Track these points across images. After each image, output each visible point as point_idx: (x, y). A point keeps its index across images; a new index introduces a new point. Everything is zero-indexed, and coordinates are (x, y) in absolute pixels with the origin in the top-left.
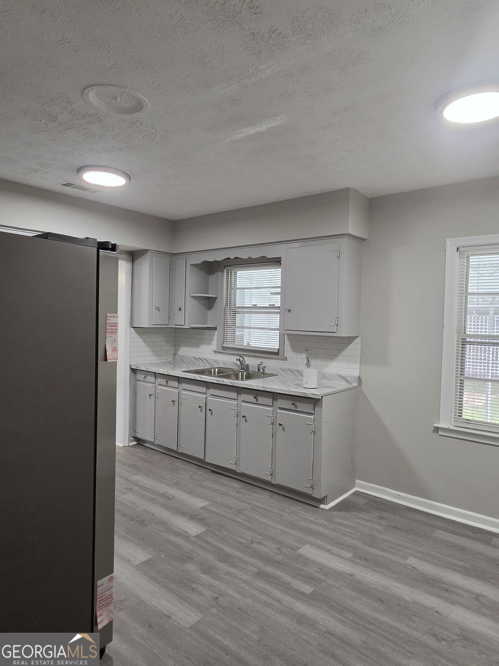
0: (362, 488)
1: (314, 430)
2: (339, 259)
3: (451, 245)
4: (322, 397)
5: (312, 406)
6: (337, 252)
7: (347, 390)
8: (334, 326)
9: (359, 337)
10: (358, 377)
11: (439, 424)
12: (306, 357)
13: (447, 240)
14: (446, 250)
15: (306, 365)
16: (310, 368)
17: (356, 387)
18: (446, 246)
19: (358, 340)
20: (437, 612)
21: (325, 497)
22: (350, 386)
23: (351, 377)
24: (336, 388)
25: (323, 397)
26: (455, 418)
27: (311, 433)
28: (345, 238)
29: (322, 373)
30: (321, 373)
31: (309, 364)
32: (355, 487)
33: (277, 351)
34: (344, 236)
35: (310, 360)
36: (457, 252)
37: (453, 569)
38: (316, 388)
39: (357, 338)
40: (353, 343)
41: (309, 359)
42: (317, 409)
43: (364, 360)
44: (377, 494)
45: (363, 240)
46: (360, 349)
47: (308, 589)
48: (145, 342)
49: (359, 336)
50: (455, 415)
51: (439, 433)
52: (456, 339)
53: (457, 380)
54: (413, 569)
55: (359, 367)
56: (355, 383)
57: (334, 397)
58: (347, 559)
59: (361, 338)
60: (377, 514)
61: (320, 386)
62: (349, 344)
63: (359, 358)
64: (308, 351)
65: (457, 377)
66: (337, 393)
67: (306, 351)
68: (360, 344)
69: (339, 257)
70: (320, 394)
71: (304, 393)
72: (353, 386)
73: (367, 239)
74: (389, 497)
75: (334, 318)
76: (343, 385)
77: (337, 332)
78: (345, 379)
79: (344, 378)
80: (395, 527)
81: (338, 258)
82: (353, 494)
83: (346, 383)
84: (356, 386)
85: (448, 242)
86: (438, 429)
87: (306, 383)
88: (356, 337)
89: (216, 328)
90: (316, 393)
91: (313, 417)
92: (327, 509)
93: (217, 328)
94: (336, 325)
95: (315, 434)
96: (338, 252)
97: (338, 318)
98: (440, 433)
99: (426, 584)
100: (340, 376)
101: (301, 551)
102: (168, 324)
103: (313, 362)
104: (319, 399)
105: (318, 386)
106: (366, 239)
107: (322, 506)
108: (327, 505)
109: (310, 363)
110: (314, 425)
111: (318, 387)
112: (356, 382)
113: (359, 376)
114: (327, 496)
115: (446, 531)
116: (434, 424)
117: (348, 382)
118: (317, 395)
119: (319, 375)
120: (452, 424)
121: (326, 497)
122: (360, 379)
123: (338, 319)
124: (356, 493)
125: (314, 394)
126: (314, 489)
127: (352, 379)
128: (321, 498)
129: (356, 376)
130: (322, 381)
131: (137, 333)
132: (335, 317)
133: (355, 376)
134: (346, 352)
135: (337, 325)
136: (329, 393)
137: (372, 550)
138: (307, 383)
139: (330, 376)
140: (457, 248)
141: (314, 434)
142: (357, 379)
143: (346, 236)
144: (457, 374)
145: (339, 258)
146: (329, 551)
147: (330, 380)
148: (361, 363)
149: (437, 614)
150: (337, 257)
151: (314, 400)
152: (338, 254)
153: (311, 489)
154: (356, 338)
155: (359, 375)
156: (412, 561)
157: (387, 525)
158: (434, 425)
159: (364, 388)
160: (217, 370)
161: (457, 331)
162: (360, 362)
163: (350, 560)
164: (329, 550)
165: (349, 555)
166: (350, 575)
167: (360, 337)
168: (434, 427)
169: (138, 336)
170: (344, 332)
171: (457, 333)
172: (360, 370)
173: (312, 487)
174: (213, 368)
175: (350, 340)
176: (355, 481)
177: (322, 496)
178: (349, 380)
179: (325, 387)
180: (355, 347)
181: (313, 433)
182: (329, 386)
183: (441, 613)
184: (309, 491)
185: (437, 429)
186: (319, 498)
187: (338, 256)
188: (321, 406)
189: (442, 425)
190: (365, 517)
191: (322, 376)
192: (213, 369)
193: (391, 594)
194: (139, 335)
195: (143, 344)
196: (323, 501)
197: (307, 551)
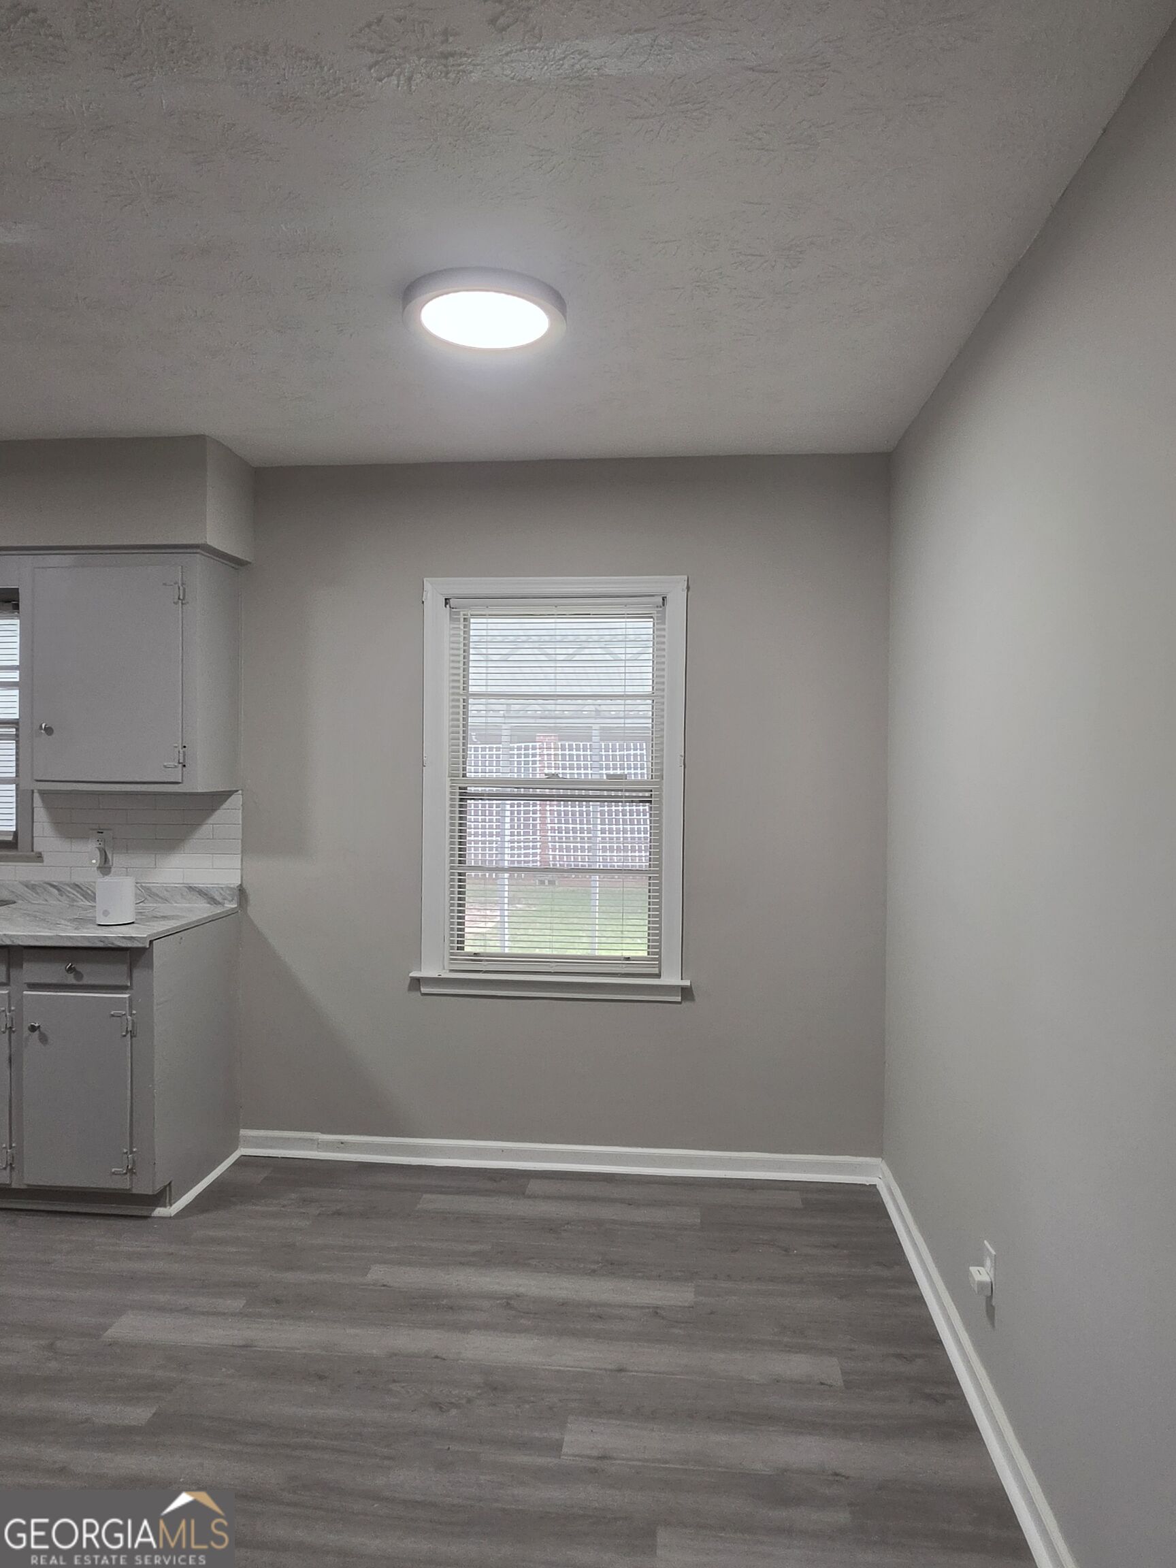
0: (257, 1146)
1: (133, 1026)
2: (182, 604)
3: (434, 590)
4: (151, 942)
5: (124, 968)
6: (179, 588)
7: (212, 919)
8: (176, 767)
9: (238, 793)
10: (238, 887)
11: (421, 970)
12: (99, 848)
13: (425, 579)
14: (423, 602)
15: (98, 868)
16: (111, 875)
17: (232, 912)
18: (424, 593)
19: (236, 800)
20: (437, 1357)
21: (165, 1187)
22: (218, 910)
23: (222, 888)
24: (184, 917)
25: (154, 942)
26: (452, 954)
27: (125, 1036)
28: (198, 555)
29: (144, 885)
30: (141, 886)
31: (106, 865)
32: (237, 1148)
34: (195, 551)
35: (110, 856)
36: (446, 606)
37: (461, 1263)
38: (133, 923)
39: (233, 796)
40: (224, 806)
41: (108, 853)
42: (137, 973)
43: (251, 846)
44: (290, 1152)
45: (238, 563)
46: (241, 822)
47: (140, 1414)
49: (237, 791)
50: (452, 948)
51: (420, 991)
52: (448, 790)
53: (452, 874)
54: (382, 1288)
55: (240, 863)
56: (230, 901)
57: (181, 938)
58: (233, 1315)
59: (242, 795)
60: (293, 1196)
61: (142, 917)
62: (212, 810)
63: (240, 841)
64: (102, 833)
65: (452, 868)
66: (188, 929)
67: (99, 832)
68: (241, 808)
69: (182, 600)
70: (145, 936)
71: (103, 939)
72: (225, 909)
73: (250, 563)
74: (318, 1151)
75: (176, 747)
76: (201, 910)
77: (182, 780)
78: (206, 895)
79: (203, 893)
80: (338, 1213)
81: (180, 601)
82: (234, 1164)
83: (209, 903)
84: (233, 909)
85: (428, 585)
86: (418, 983)
87: (103, 913)
88: (229, 794)
90: (134, 936)
91: (126, 996)
92: (172, 1215)
94: (180, 765)
95: (135, 1036)
96: (181, 588)
97: (185, 747)
98: (424, 990)
99: (411, 1309)
100: (191, 889)
101: (112, 1333)
103: (117, 860)
104: (144, 949)
105: (137, 917)
106: (248, 563)
107: (160, 1211)
108: (171, 1205)
109: (111, 864)
110: (131, 1015)
111: (136, 919)
112: (233, 899)
113: (241, 885)
114: (170, 1183)
115: (441, 1193)
116: (410, 972)
117: (213, 901)
118: (139, 939)
119: (139, 892)
120: (446, 968)
121: (168, 1188)
122: (241, 893)
123: (184, 749)
124: (244, 1162)
125: (131, 938)
126: (135, 1173)
127: (224, 894)
128: (156, 1193)
129: (232, 886)
130: (144, 905)
132: (176, 745)
133: (229, 885)
134: (206, 829)
135: (184, 766)
136: (168, 930)
137: (289, 1276)
138: (106, 913)
139: (167, 891)
140: (446, 599)
141: (131, 1037)
142: (237, 892)
143: (199, 551)
144: (452, 861)
145: (184, 602)
146: (186, 1310)
147: (166, 900)
148: (244, 852)
149: (438, 1360)
150: (179, 599)
151: (128, 952)
152: (181, 591)
153: (128, 1176)
154: (230, 796)
155: (240, 883)
156: (378, 1273)
157: (319, 1214)
158: (411, 975)
159: (252, 911)
161: (449, 773)
162: (242, 852)
163: (241, 1314)
164: (186, 1308)
165: (238, 1304)
166: (244, 1346)
167: (240, 792)
168: (409, 979)
170: (201, 781)
171: (449, 777)
172: (242, 869)
173: (132, 1169)
175: (216, 799)
176: (239, 1133)
177: (158, 1187)
178: (216, 897)
179: (156, 919)
180: (230, 815)
181: (129, 1035)
182: (165, 915)
183: (444, 1356)
184: (123, 1184)
185: (416, 983)
186: (151, 1193)
187: (181, 597)
188: (150, 965)
189: (427, 972)
190: (265, 1209)
191: (146, 893)
193: (339, 1357)
196: (161, 1198)
197: (128, 1327)
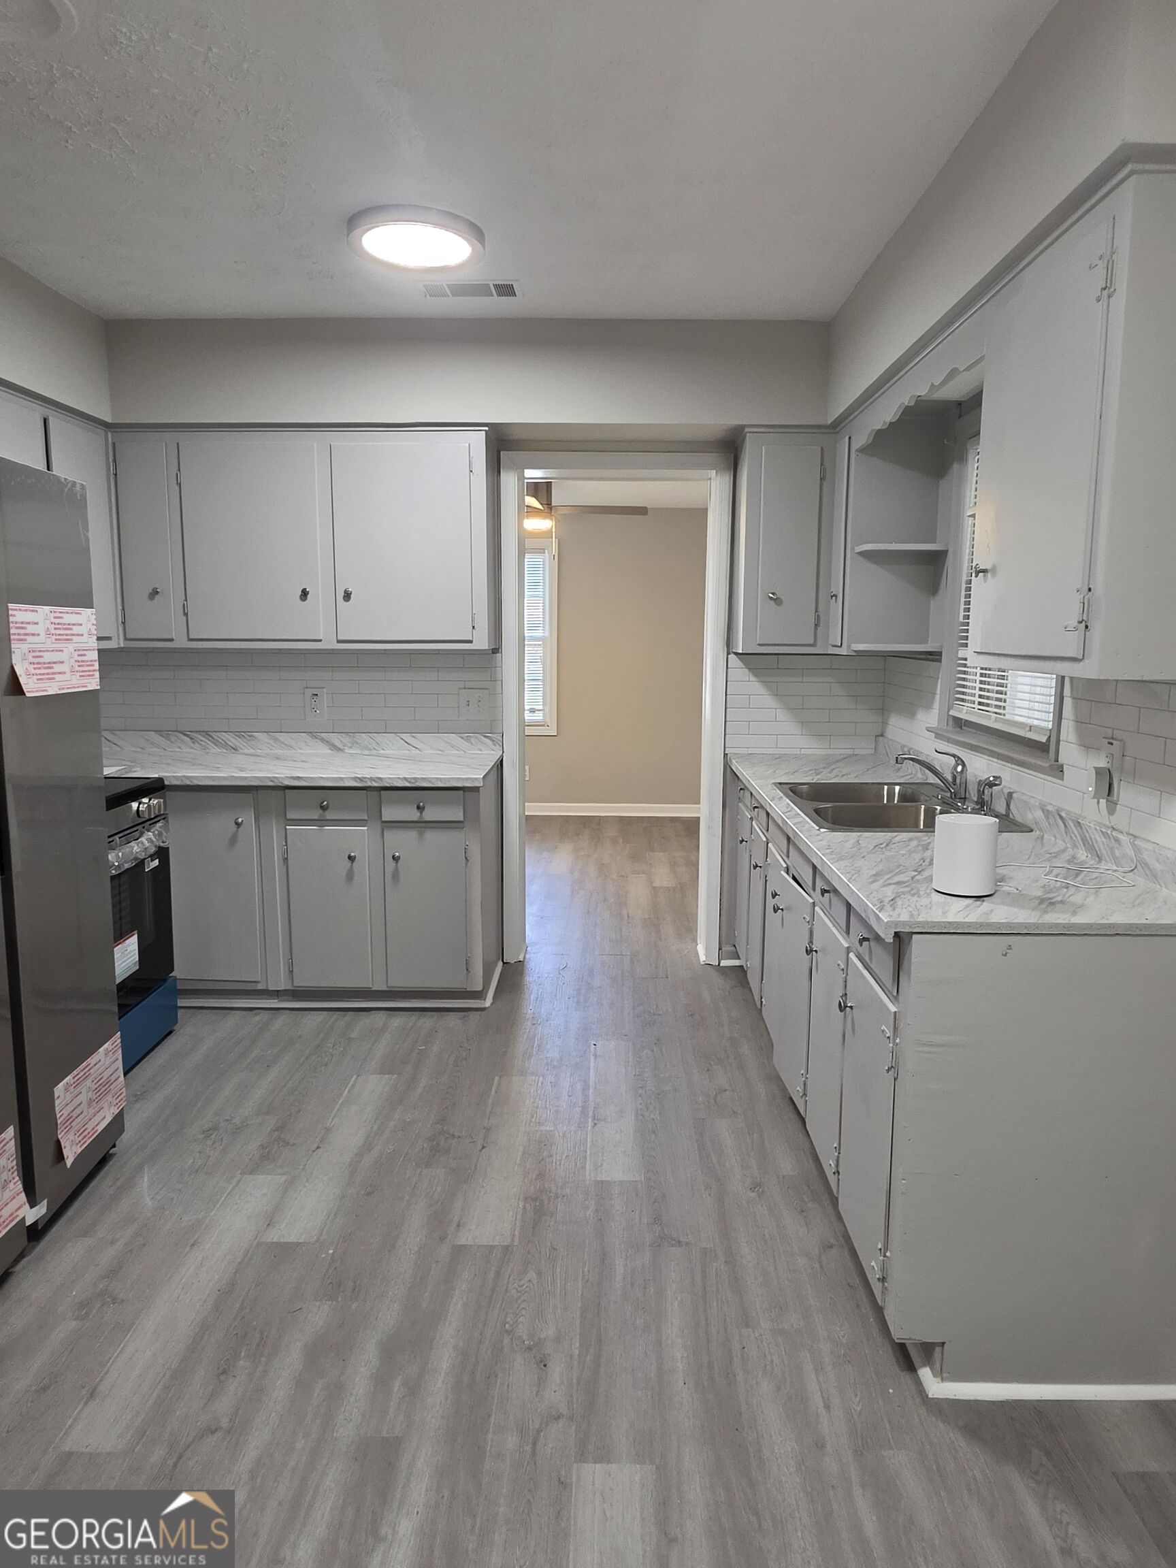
33: (1044, 739)
48: (776, 694)
89: (940, 654)
93: (941, 656)
102: (812, 642)
131: (750, 669)
160: (897, 788)
169: (752, 678)
174: (886, 784)
192: (886, 787)
194: (755, 675)
195: (769, 701)
